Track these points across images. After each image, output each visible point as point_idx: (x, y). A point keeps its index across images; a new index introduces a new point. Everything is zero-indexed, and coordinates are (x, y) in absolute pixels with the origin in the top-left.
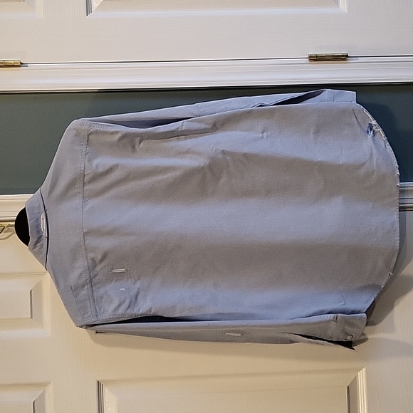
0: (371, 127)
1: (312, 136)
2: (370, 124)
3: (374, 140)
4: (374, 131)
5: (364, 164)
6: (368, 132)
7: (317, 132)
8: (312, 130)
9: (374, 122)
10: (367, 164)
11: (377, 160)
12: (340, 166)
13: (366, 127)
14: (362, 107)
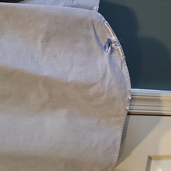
0: (110, 43)
1: (39, 45)
2: (109, 40)
3: (110, 58)
4: (112, 48)
5: (95, 84)
6: (105, 47)
7: (47, 40)
8: (41, 37)
9: (114, 38)
10: (99, 84)
11: (110, 81)
12: (68, 83)
13: (104, 42)
14: (103, 19)
